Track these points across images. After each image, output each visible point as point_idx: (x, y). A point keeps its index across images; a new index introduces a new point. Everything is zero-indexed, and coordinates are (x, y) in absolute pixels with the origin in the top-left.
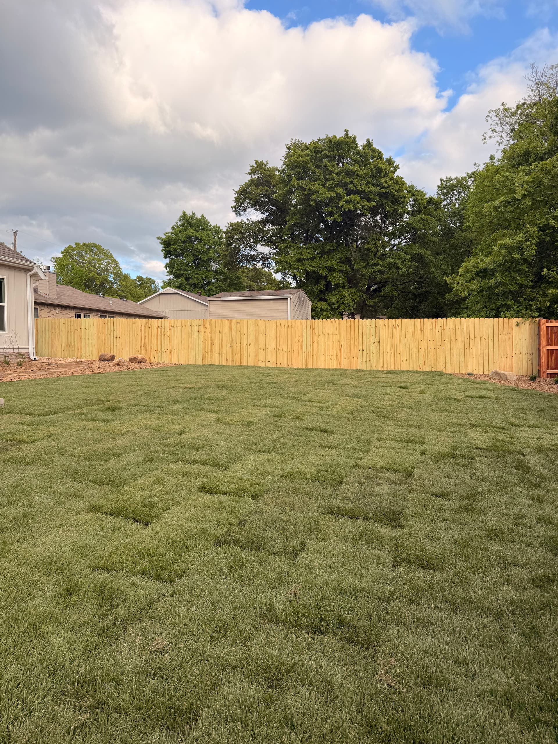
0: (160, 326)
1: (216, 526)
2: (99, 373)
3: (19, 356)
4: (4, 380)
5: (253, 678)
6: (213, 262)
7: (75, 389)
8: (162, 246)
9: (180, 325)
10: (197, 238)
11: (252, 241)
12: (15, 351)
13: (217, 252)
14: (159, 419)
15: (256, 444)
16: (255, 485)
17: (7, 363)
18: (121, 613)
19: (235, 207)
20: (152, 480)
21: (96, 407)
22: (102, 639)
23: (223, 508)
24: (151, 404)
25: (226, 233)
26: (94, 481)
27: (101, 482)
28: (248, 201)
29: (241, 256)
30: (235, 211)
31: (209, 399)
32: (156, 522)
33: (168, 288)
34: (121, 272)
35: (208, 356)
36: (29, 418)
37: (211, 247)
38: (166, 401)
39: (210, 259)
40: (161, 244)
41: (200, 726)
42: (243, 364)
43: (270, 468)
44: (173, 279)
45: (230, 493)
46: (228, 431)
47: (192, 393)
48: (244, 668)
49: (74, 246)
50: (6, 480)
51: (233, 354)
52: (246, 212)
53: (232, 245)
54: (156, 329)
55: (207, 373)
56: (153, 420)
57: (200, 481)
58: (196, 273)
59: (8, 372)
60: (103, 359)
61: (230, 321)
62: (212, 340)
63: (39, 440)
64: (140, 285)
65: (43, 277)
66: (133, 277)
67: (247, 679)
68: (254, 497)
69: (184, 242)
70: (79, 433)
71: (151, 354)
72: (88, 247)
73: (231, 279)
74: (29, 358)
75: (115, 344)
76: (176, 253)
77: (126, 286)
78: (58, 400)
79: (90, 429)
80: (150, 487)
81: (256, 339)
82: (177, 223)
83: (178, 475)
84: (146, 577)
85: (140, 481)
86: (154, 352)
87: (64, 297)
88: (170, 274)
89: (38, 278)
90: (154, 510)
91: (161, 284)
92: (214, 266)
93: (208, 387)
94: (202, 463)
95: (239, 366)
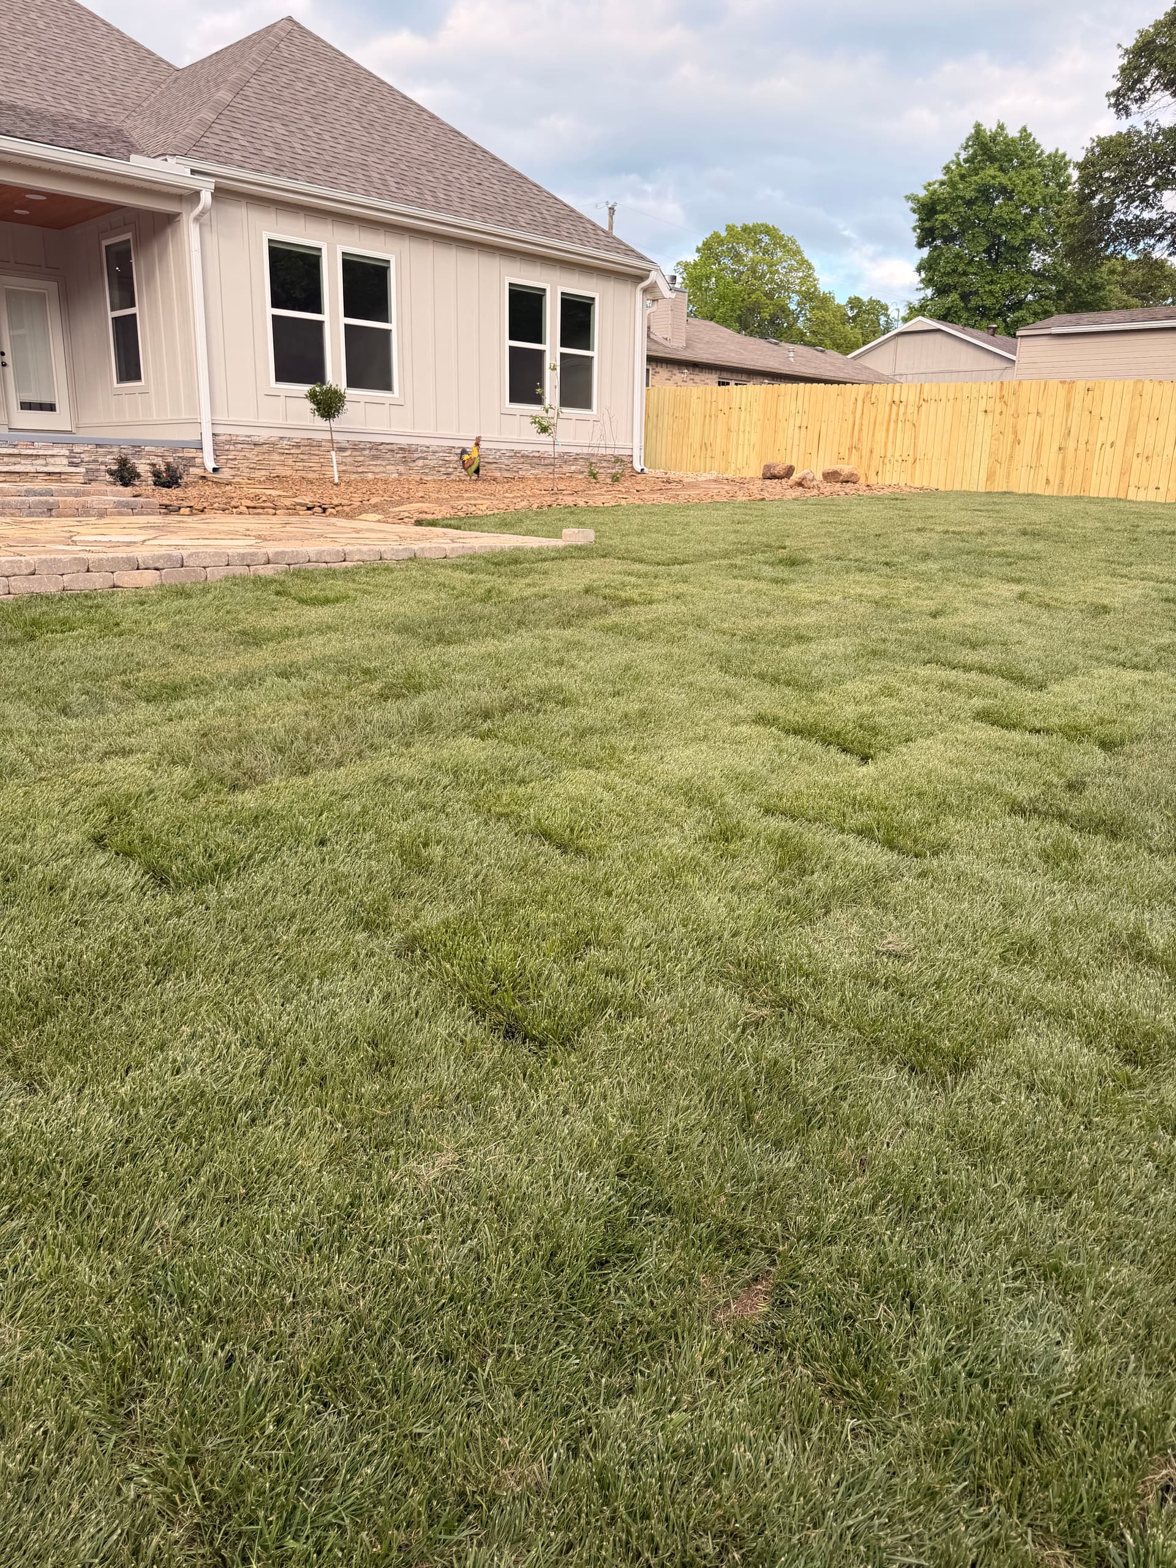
0: (896, 399)
1: (1016, 783)
2: (763, 499)
3: (616, 462)
4: (591, 503)
5: (1091, 1039)
6: (1037, 250)
7: (718, 525)
8: (916, 216)
9: (944, 398)
10: (1003, 190)
11: (1150, 182)
12: (609, 452)
13: (1048, 221)
14: (887, 585)
15: (1115, 649)
16: (1110, 723)
17: (594, 476)
18: (821, 884)
19: (1116, 93)
20: (875, 689)
21: (760, 557)
22: (785, 913)
23: (1031, 755)
24: (869, 558)
25: (1080, 166)
26: (762, 676)
27: (775, 680)
28: (1155, 72)
29: (1116, 225)
30: (1116, 105)
31: (1000, 555)
32: (884, 758)
33: (920, 318)
34: (816, 290)
35: (1001, 472)
36: (637, 567)
37: (1035, 210)
38: (904, 554)
39: (1027, 244)
40: (914, 211)
41: (977, 1082)
42: (1087, 494)
43: (1147, 697)
44: (932, 299)
45: (1048, 731)
46: (1045, 618)
47: (963, 541)
48: (1072, 1018)
49: (723, 234)
50: (607, 658)
51: (1063, 468)
52: (1145, 105)
53: (1093, 198)
54: (887, 407)
55: (998, 508)
56: (874, 586)
57: (978, 703)
58: (989, 279)
59: (596, 492)
60: (770, 475)
61: (1069, 384)
62: (1015, 433)
63: (659, 601)
64: (854, 318)
65: (668, 294)
66: (841, 299)
67: (1077, 1038)
68: (1106, 745)
69: (970, 203)
70: (730, 597)
71: (869, 466)
72: (751, 233)
73: (1077, 291)
74: (632, 468)
75: (796, 442)
76: (946, 234)
77: (823, 323)
78: (687, 541)
79: (751, 592)
80: (871, 699)
81: (1132, 431)
82: (957, 155)
83: (931, 686)
84: (866, 841)
85: (849, 686)
86: (876, 462)
87: (700, 346)
88: (927, 287)
89: (658, 295)
90: (879, 738)
91: (904, 312)
92: (1038, 260)
93: (1000, 532)
94: (982, 670)
95: (1076, 497)
